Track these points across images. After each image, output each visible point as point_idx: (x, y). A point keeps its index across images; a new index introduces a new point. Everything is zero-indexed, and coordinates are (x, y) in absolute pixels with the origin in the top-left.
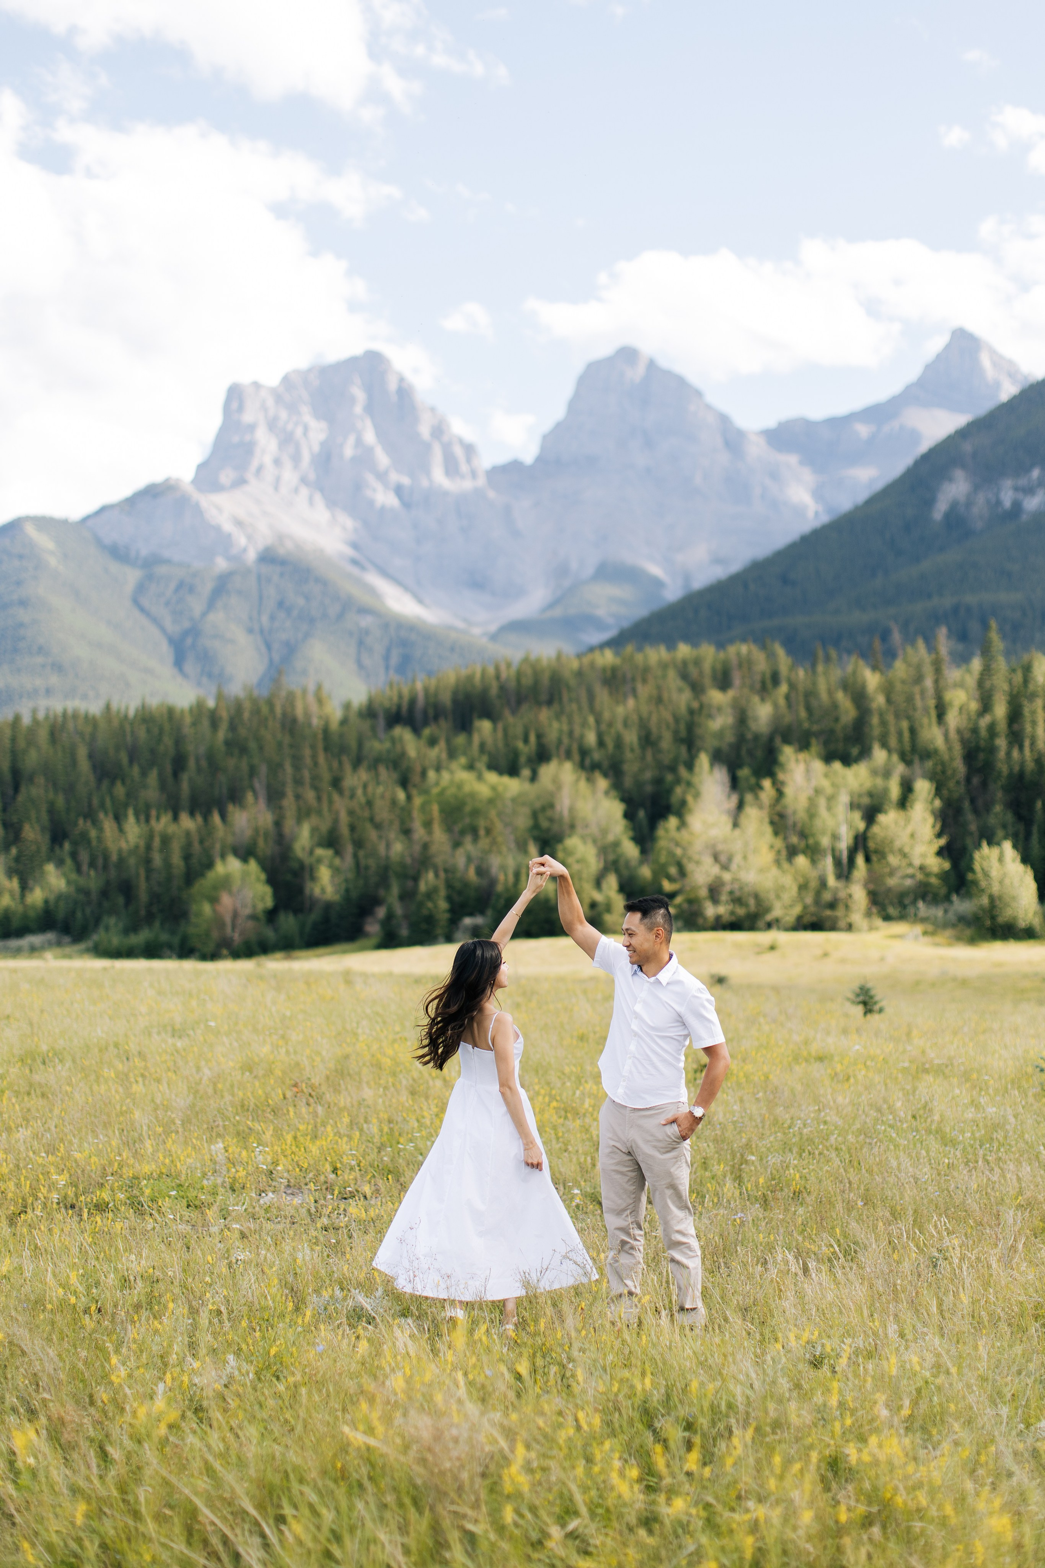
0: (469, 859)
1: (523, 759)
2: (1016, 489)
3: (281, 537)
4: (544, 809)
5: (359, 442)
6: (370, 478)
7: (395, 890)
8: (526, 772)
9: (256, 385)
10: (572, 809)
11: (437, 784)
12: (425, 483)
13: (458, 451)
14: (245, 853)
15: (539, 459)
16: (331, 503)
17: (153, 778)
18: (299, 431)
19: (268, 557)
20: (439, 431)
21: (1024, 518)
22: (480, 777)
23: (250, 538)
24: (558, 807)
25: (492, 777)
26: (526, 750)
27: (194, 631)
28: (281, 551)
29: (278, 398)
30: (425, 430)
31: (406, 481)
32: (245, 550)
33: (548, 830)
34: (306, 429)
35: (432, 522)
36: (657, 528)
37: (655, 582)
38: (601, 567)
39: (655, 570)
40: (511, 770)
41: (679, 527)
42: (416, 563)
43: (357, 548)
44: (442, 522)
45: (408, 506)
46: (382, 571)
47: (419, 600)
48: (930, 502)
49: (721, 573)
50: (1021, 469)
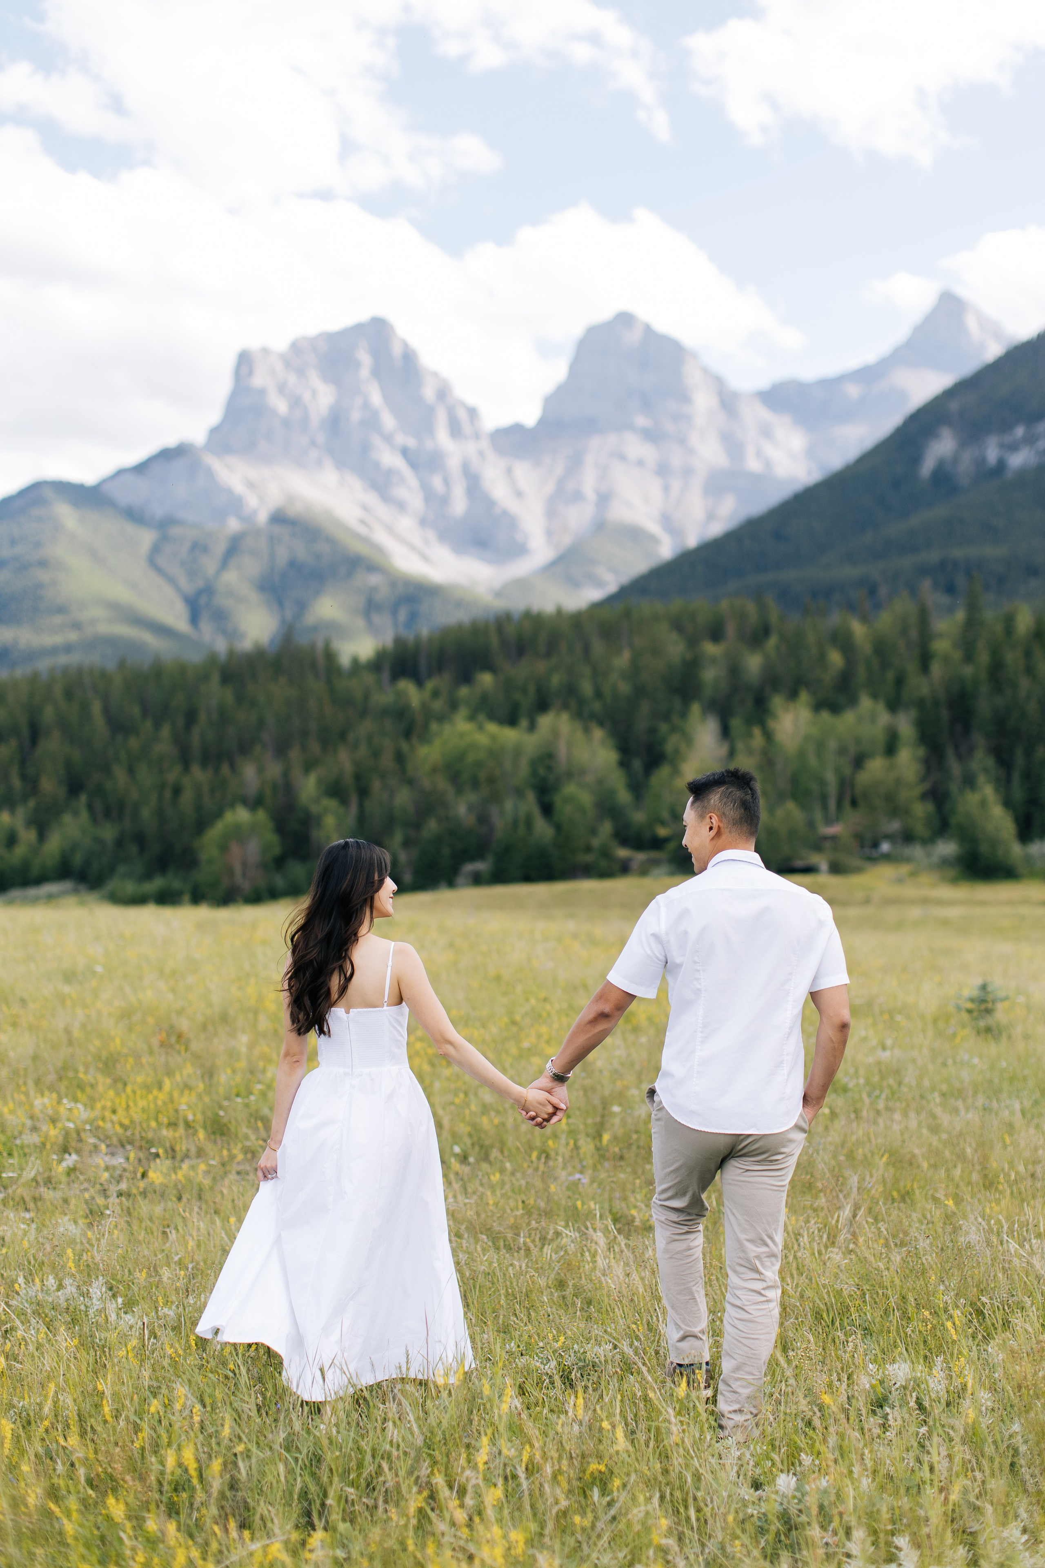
0: (471, 808)
1: (522, 709)
2: (1001, 446)
3: (291, 499)
4: (542, 759)
5: (366, 405)
6: (377, 441)
7: (398, 837)
8: (524, 723)
9: (265, 351)
10: (569, 758)
11: (440, 735)
12: (429, 445)
13: (462, 414)
14: (255, 803)
15: (542, 422)
16: (341, 466)
17: (166, 731)
18: (308, 395)
19: (279, 518)
20: (443, 393)
21: (1010, 474)
22: (481, 728)
23: (261, 499)
24: (556, 758)
25: (492, 728)
26: (527, 701)
27: (208, 590)
28: (292, 512)
29: (287, 363)
30: (429, 393)
31: (411, 442)
32: (256, 511)
33: (545, 779)
34: (314, 393)
35: (437, 482)
36: (655, 487)
37: (654, 539)
38: (600, 526)
39: (653, 527)
40: (512, 721)
41: (676, 485)
42: (423, 522)
43: (365, 508)
44: (446, 482)
45: (414, 465)
46: (390, 530)
47: (425, 558)
48: (916, 460)
49: (716, 529)
50: (1006, 427)
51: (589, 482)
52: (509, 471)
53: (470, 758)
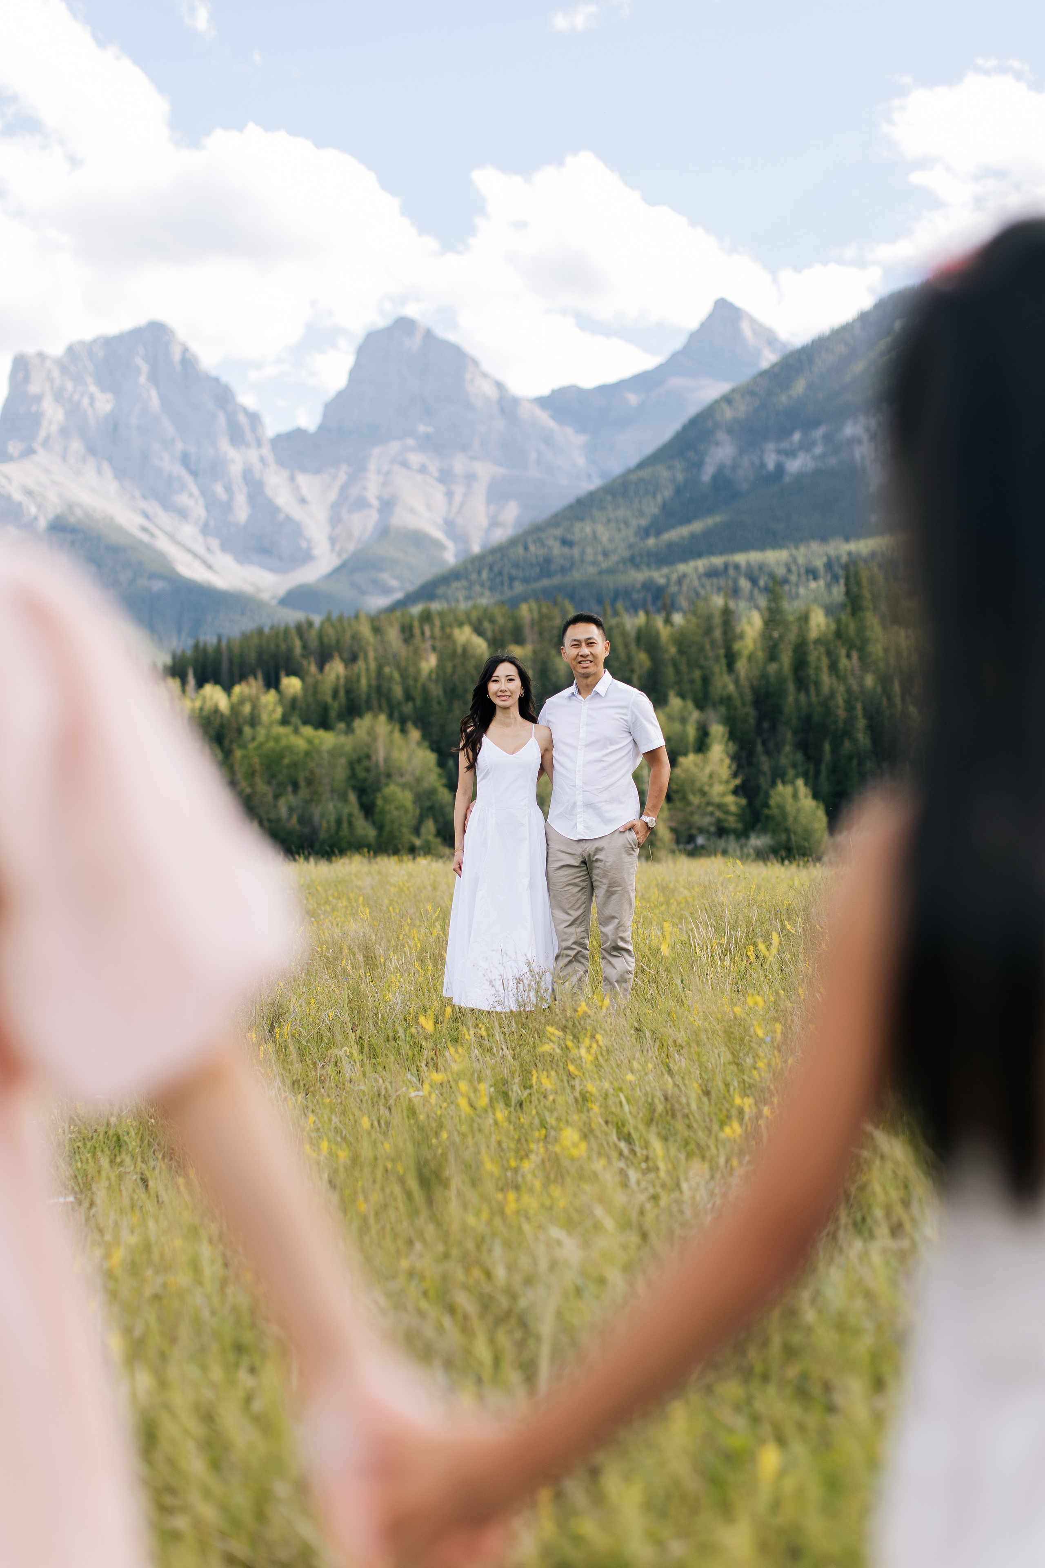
0: (291, 810)
1: (333, 714)
2: (779, 452)
3: (70, 506)
4: (359, 760)
5: (145, 411)
6: (157, 447)
8: (340, 726)
9: (41, 356)
10: (387, 759)
11: (254, 739)
12: (209, 452)
13: (243, 421)
15: (322, 427)
16: (120, 474)
18: (85, 401)
19: (58, 526)
20: (223, 398)
21: (787, 479)
22: (296, 731)
23: (40, 507)
24: (374, 758)
25: (308, 731)
26: (336, 705)
28: (72, 519)
29: (64, 369)
31: (191, 450)
32: (36, 519)
33: (365, 780)
34: (92, 399)
35: (219, 489)
36: (438, 493)
37: (439, 546)
38: (384, 532)
39: (438, 534)
40: (324, 723)
41: (459, 491)
42: (205, 530)
43: (146, 515)
44: (228, 489)
45: (195, 474)
46: (172, 538)
47: (210, 567)
48: (698, 465)
49: (500, 535)
50: (784, 433)
51: (372, 488)
52: (292, 479)
53: (286, 761)
